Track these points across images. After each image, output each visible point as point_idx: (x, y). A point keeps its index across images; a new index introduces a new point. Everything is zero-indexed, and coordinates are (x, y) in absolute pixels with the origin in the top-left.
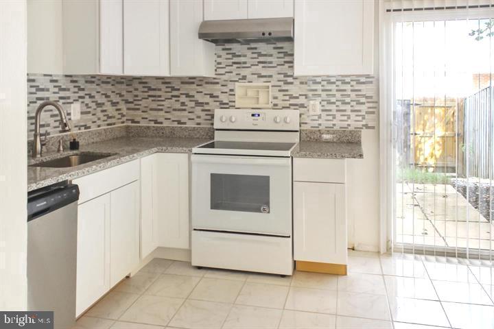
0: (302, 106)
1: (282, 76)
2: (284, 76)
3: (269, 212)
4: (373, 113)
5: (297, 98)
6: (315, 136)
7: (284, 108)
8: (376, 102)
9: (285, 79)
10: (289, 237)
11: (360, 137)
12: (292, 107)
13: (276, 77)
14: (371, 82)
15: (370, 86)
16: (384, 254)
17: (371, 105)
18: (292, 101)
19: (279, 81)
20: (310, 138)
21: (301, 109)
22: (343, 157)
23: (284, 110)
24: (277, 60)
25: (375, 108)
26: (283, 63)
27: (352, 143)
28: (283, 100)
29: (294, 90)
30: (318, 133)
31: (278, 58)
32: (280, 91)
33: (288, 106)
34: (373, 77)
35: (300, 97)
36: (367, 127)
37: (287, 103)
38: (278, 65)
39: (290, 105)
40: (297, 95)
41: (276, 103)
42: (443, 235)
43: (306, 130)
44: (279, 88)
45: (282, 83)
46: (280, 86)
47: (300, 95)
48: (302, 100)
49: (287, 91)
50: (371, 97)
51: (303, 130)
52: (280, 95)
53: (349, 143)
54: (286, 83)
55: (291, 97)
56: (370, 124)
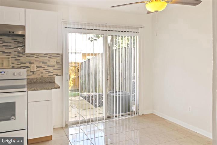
0: (27, 67)
1: (17, 53)
2: (18, 53)
3: (15, 119)
4: (60, 69)
5: (25, 63)
6: (34, 81)
7: (17, 68)
8: (61, 65)
9: (18, 54)
10: (26, 129)
11: (55, 80)
12: (22, 68)
13: (13, 53)
14: (59, 57)
15: (58, 58)
16: (65, 127)
17: (59, 66)
18: (22, 65)
19: (15, 55)
20: (32, 82)
21: (27, 68)
22: (52, 89)
23: (18, 69)
24: (13, 45)
25: (61, 67)
26: (17, 47)
27: (51, 82)
28: (17, 65)
29: (23, 59)
30: (36, 79)
31: (14, 44)
32: (15, 60)
33: (20, 67)
34: (60, 55)
35: (27, 63)
36: (57, 75)
37: (20, 66)
38: (14, 47)
39: (21, 67)
40: (25, 62)
41: (13, 66)
42: (82, 115)
43: (30, 78)
44: (15, 59)
45: (17, 56)
46: (15, 58)
47: (26, 62)
48: (28, 64)
49: (19, 60)
50: (59, 63)
51: (28, 78)
52: (16, 62)
53: (50, 82)
54: (19, 56)
55: (22, 63)
56: (59, 74)
